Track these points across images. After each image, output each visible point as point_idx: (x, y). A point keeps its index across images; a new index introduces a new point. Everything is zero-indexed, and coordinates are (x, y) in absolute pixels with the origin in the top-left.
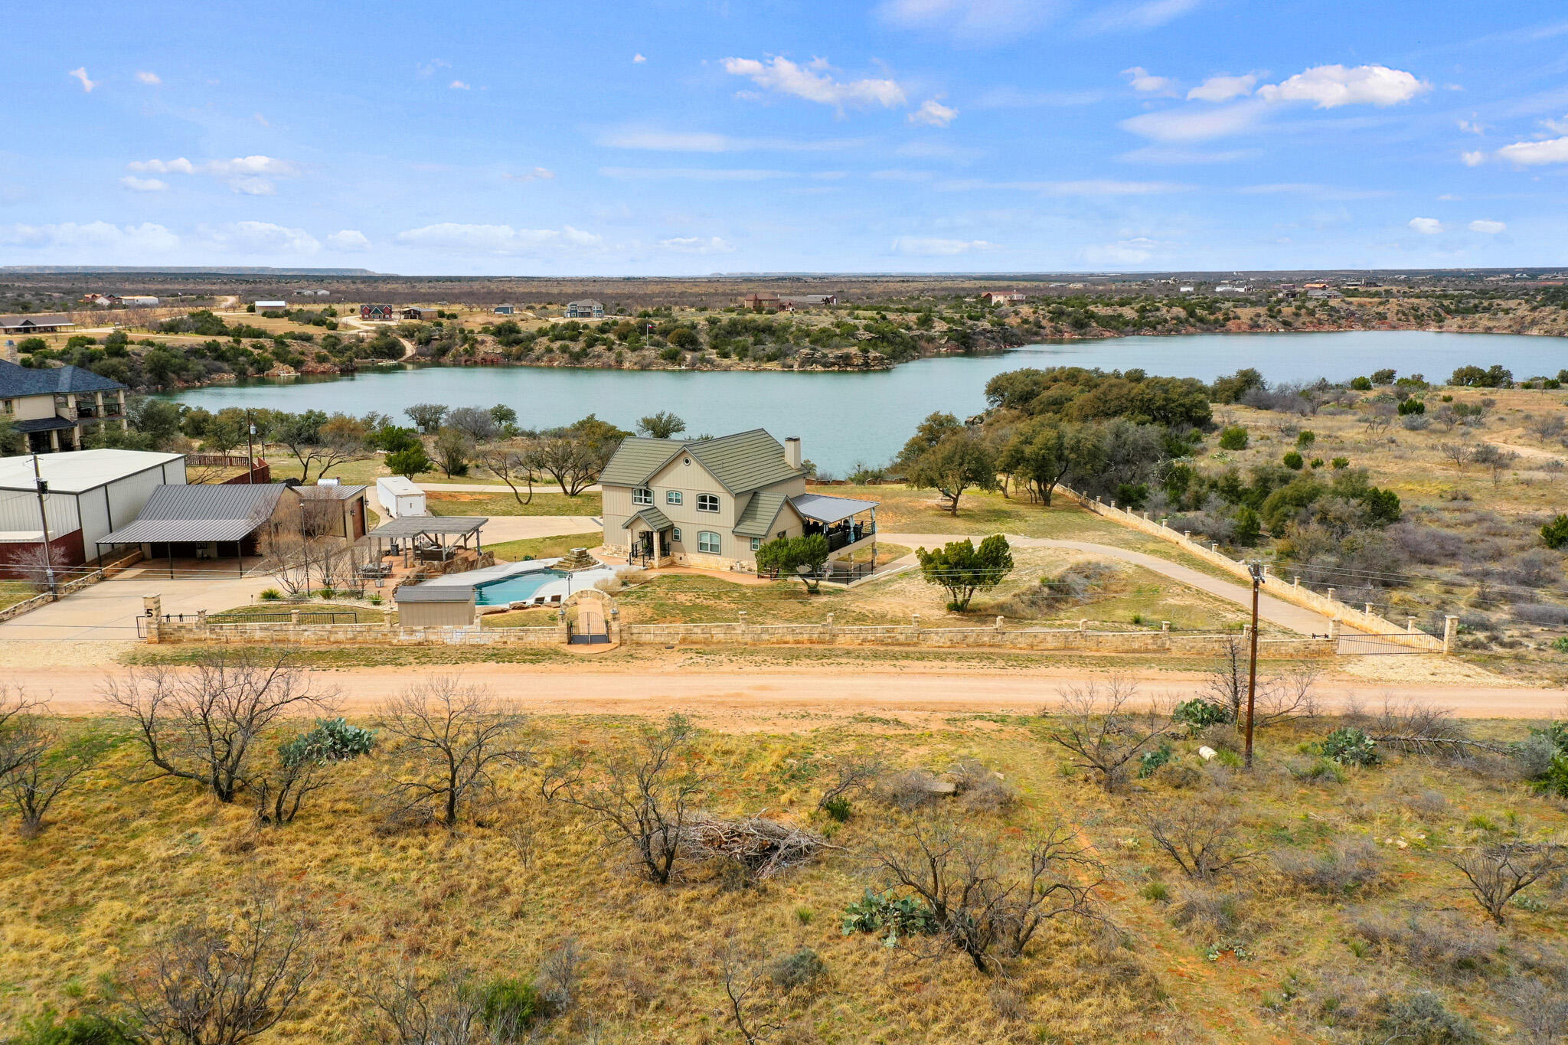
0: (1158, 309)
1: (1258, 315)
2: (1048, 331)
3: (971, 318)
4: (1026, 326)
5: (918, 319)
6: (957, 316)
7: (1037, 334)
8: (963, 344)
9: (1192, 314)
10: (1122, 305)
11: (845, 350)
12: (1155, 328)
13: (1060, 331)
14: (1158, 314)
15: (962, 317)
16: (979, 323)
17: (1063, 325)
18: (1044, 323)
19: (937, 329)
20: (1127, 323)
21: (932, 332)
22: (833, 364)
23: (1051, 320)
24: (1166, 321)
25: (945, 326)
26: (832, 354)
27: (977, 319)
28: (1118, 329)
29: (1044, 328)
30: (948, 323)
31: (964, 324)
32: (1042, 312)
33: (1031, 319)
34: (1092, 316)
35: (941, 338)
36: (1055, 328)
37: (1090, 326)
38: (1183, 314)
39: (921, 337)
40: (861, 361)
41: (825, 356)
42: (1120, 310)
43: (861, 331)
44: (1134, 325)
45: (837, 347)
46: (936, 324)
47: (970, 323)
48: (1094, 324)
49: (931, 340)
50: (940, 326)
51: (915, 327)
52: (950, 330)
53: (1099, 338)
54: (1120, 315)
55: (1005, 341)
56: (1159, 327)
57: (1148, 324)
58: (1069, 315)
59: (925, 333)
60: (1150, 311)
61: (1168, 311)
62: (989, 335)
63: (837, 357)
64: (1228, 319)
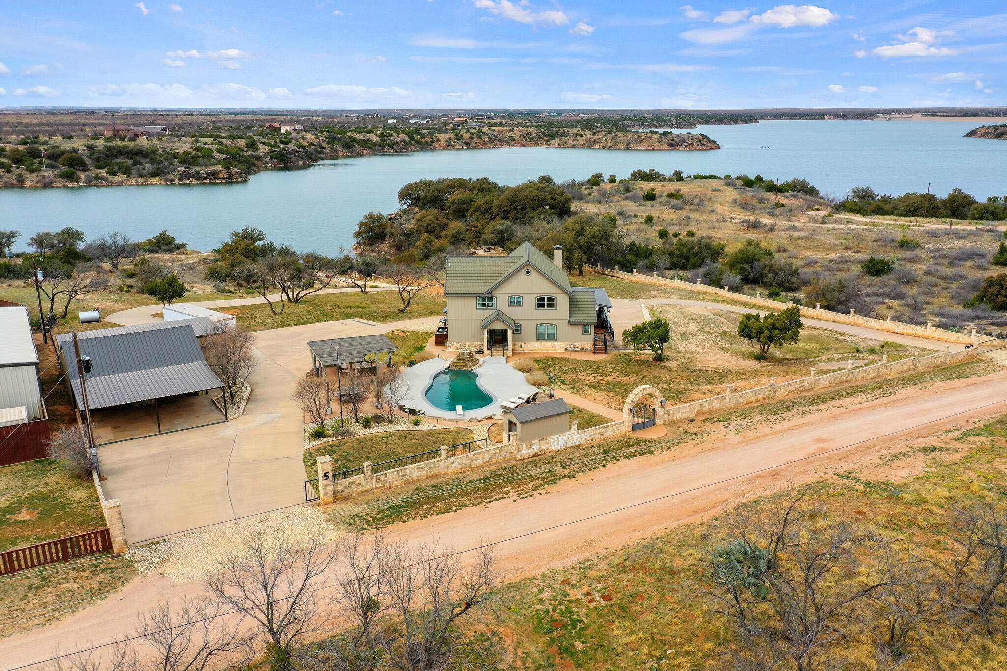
0: (391, 135)
1: (450, 139)
2: (327, 150)
3: (282, 142)
4: (313, 147)
5: (247, 144)
6: (272, 141)
7: (321, 153)
8: (282, 160)
9: (412, 138)
10: (368, 132)
11: (213, 168)
12: (393, 148)
13: (336, 151)
14: (392, 138)
15: (276, 142)
16: (289, 146)
17: (337, 146)
18: (324, 145)
19: (262, 150)
20: (375, 144)
21: (258, 153)
22: (205, 178)
23: (328, 143)
24: (398, 143)
25: (267, 149)
26: (203, 171)
27: (287, 144)
28: (371, 148)
29: (325, 148)
30: (268, 146)
31: (279, 147)
32: (321, 138)
33: (315, 142)
34: (354, 140)
35: (265, 157)
36: (333, 149)
37: (354, 146)
38: (407, 138)
39: (252, 156)
40: (226, 176)
41: (198, 172)
42: (368, 136)
43: (215, 153)
44: (380, 146)
45: (205, 166)
46: (260, 147)
47: (282, 146)
48: (357, 146)
49: (258, 158)
50: (263, 149)
51: (245, 149)
52: (271, 151)
53: (361, 155)
54: (369, 139)
55: (308, 159)
56: (395, 147)
57: (388, 145)
58: (339, 139)
59: (254, 154)
60: (387, 136)
61: (398, 137)
62: (296, 154)
63: (207, 173)
64: (433, 141)
